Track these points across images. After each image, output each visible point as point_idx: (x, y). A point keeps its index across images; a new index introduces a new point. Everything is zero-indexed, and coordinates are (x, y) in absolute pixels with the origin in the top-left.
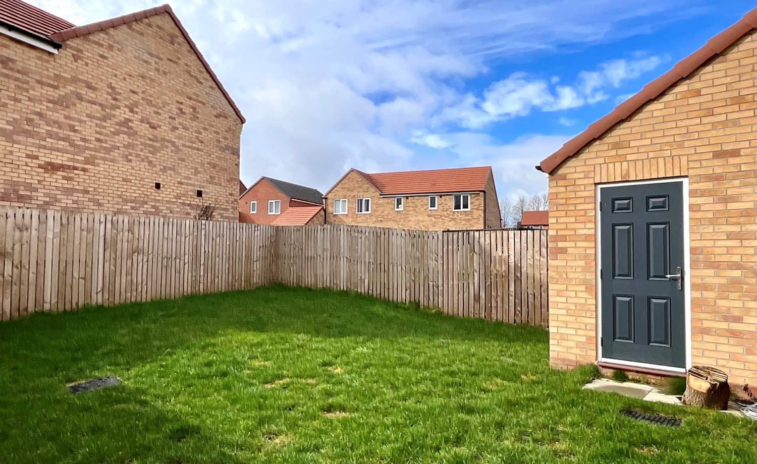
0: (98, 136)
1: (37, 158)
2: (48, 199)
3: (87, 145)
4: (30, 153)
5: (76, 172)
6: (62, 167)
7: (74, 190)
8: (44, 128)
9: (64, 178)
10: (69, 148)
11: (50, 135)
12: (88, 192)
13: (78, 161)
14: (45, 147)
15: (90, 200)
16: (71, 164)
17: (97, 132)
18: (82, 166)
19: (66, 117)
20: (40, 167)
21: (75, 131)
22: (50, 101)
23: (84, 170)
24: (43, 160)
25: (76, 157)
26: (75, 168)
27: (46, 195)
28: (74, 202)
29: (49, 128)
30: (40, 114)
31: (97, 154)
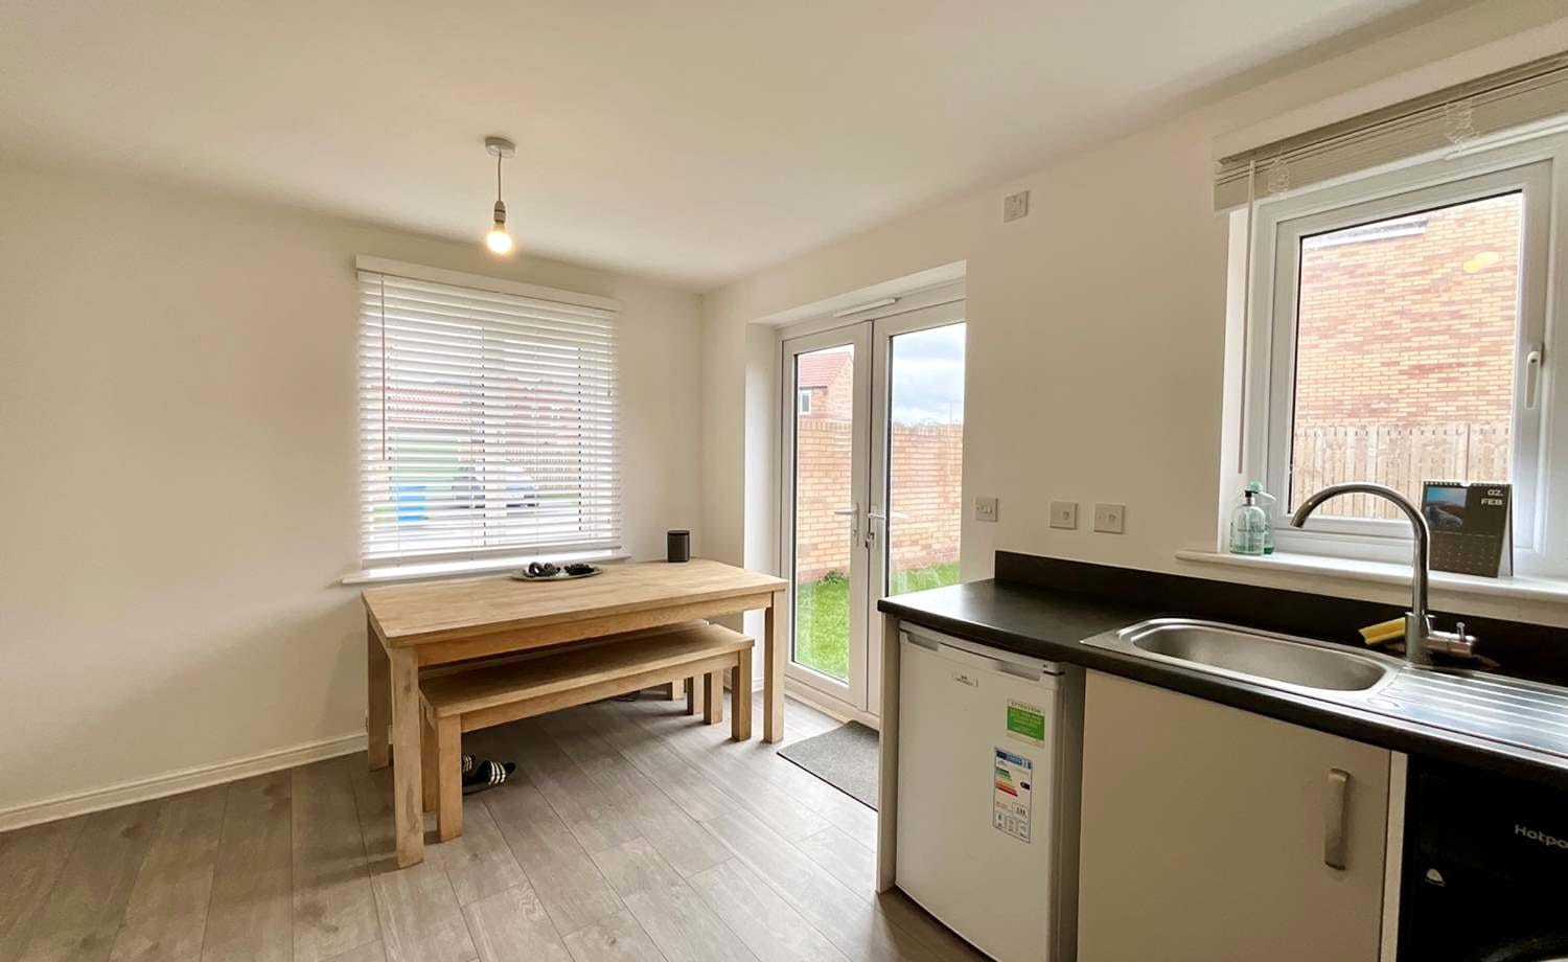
0: (1505, 313)
1: (1397, 363)
2: (1414, 410)
3: (1484, 330)
4: (1387, 360)
5: (1461, 369)
6: (1439, 367)
7: (1459, 393)
8: (1406, 326)
9: (1441, 380)
10: (1452, 341)
11: (1418, 332)
12: (1487, 393)
13: (1467, 355)
14: (1409, 349)
15: (1490, 403)
16: (1454, 360)
17: (1504, 308)
18: (1476, 359)
19: (1445, 304)
20: (1402, 373)
21: (1462, 317)
22: (1417, 292)
23: (1476, 364)
24: (1405, 364)
25: (1462, 350)
26: (1460, 365)
27: (1409, 405)
28: (1459, 408)
29: (1417, 325)
30: (1402, 313)
31: (1504, 338)
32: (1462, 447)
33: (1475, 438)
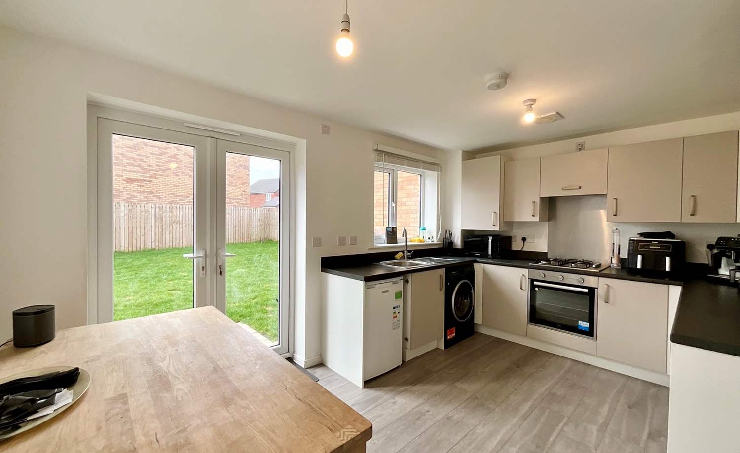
0: (157, 164)
1: (122, 176)
2: (129, 196)
3: (151, 168)
4: (118, 174)
5: (145, 182)
6: (137, 180)
7: (144, 192)
8: (125, 161)
9: (138, 185)
10: (141, 170)
11: (129, 164)
12: (153, 192)
13: (146, 177)
14: (126, 171)
15: (154, 196)
16: (142, 178)
17: (157, 162)
18: (149, 179)
19: (138, 155)
20: (124, 180)
21: (144, 162)
22: (128, 147)
23: (149, 181)
24: (125, 177)
25: (145, 175)
26: (144, 180)
27: (127, 194)
28: (145, 197)
29: (128, 161)
30: (122, 154)
31: (157, 173)
32: (153, 213)
33: (157, 210)
